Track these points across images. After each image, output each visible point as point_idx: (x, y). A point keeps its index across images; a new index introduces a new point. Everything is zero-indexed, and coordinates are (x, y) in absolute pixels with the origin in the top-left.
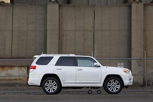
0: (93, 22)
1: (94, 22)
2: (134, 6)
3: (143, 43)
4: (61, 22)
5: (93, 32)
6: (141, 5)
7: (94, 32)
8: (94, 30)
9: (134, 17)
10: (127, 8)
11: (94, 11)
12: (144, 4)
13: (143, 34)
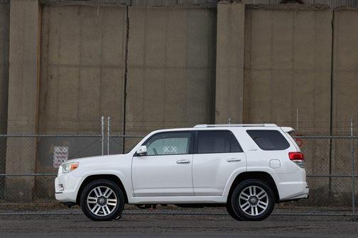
0: (125, 45)
1: (127, 47)
2: (222, 8)
3: (241, 99)
4: (45, 43)
5: (124, 70)
6: (239, 9)
7: (126, 71)
8: (126, 65)
9: (221, 37)
10: (206, 14)
11: (126, 18)
12: (246, 5)
13: (245, 76)
